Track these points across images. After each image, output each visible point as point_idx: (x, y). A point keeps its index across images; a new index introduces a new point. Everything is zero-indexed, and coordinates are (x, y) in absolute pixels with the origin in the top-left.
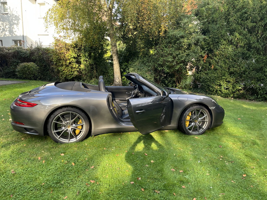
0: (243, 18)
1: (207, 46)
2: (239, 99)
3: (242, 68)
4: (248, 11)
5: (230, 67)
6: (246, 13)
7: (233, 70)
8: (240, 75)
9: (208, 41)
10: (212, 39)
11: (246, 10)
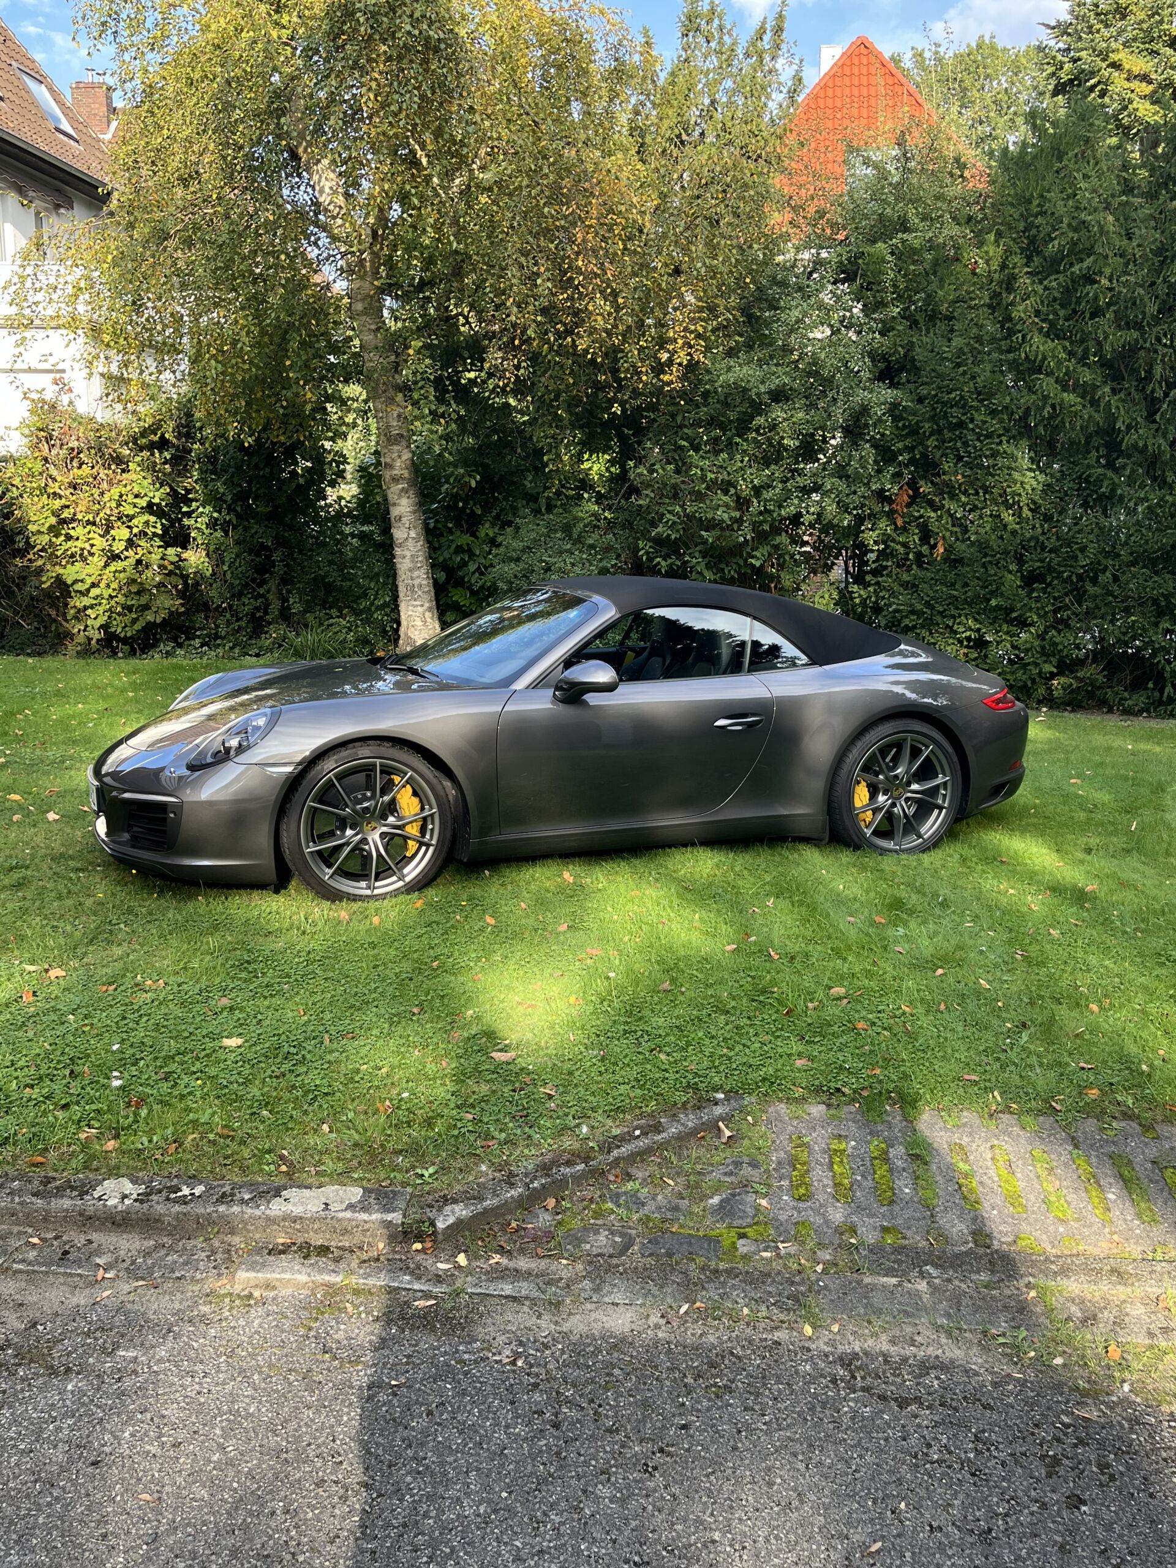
0: (1078, 303)
1: (908, 442)
2: (1073, 711)
3: (1083, 550)
4: (1101, 273)
5: (1023, 547)
6: (1089, 280)
7: (1038, 564)
8: (1077, 589)
9: (914, 419)
10: (934, 409)
11: (1089, 268)
